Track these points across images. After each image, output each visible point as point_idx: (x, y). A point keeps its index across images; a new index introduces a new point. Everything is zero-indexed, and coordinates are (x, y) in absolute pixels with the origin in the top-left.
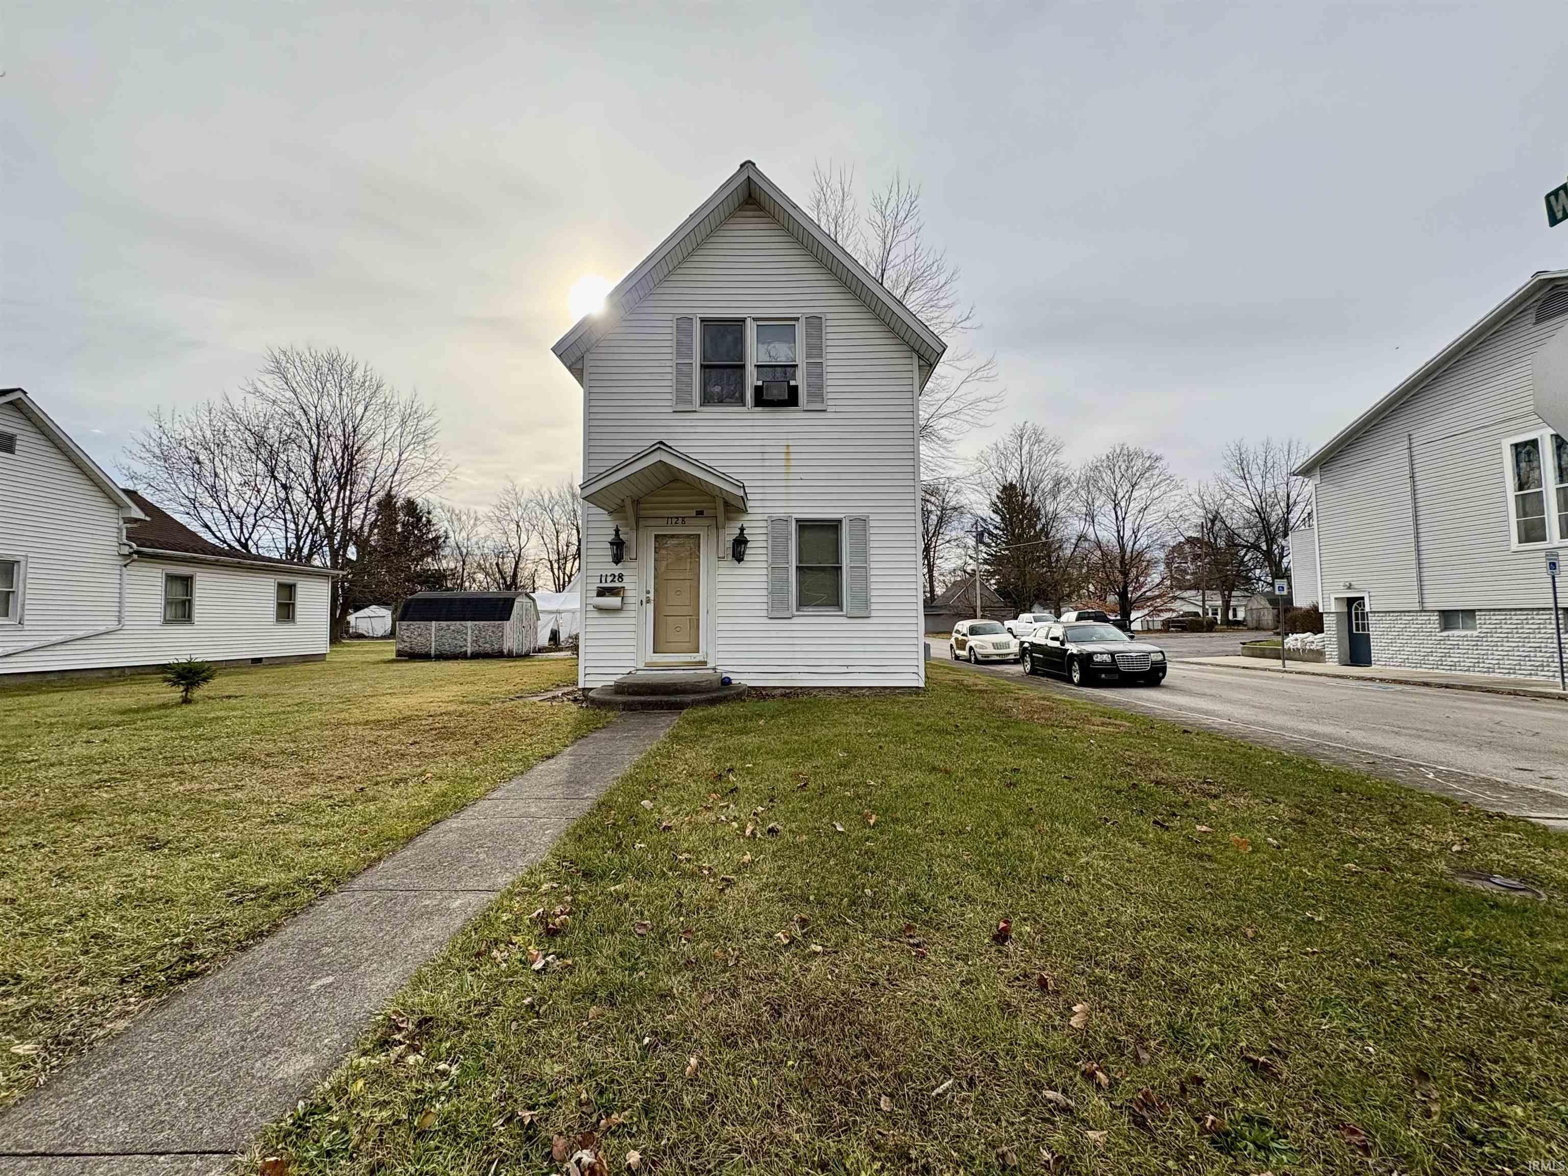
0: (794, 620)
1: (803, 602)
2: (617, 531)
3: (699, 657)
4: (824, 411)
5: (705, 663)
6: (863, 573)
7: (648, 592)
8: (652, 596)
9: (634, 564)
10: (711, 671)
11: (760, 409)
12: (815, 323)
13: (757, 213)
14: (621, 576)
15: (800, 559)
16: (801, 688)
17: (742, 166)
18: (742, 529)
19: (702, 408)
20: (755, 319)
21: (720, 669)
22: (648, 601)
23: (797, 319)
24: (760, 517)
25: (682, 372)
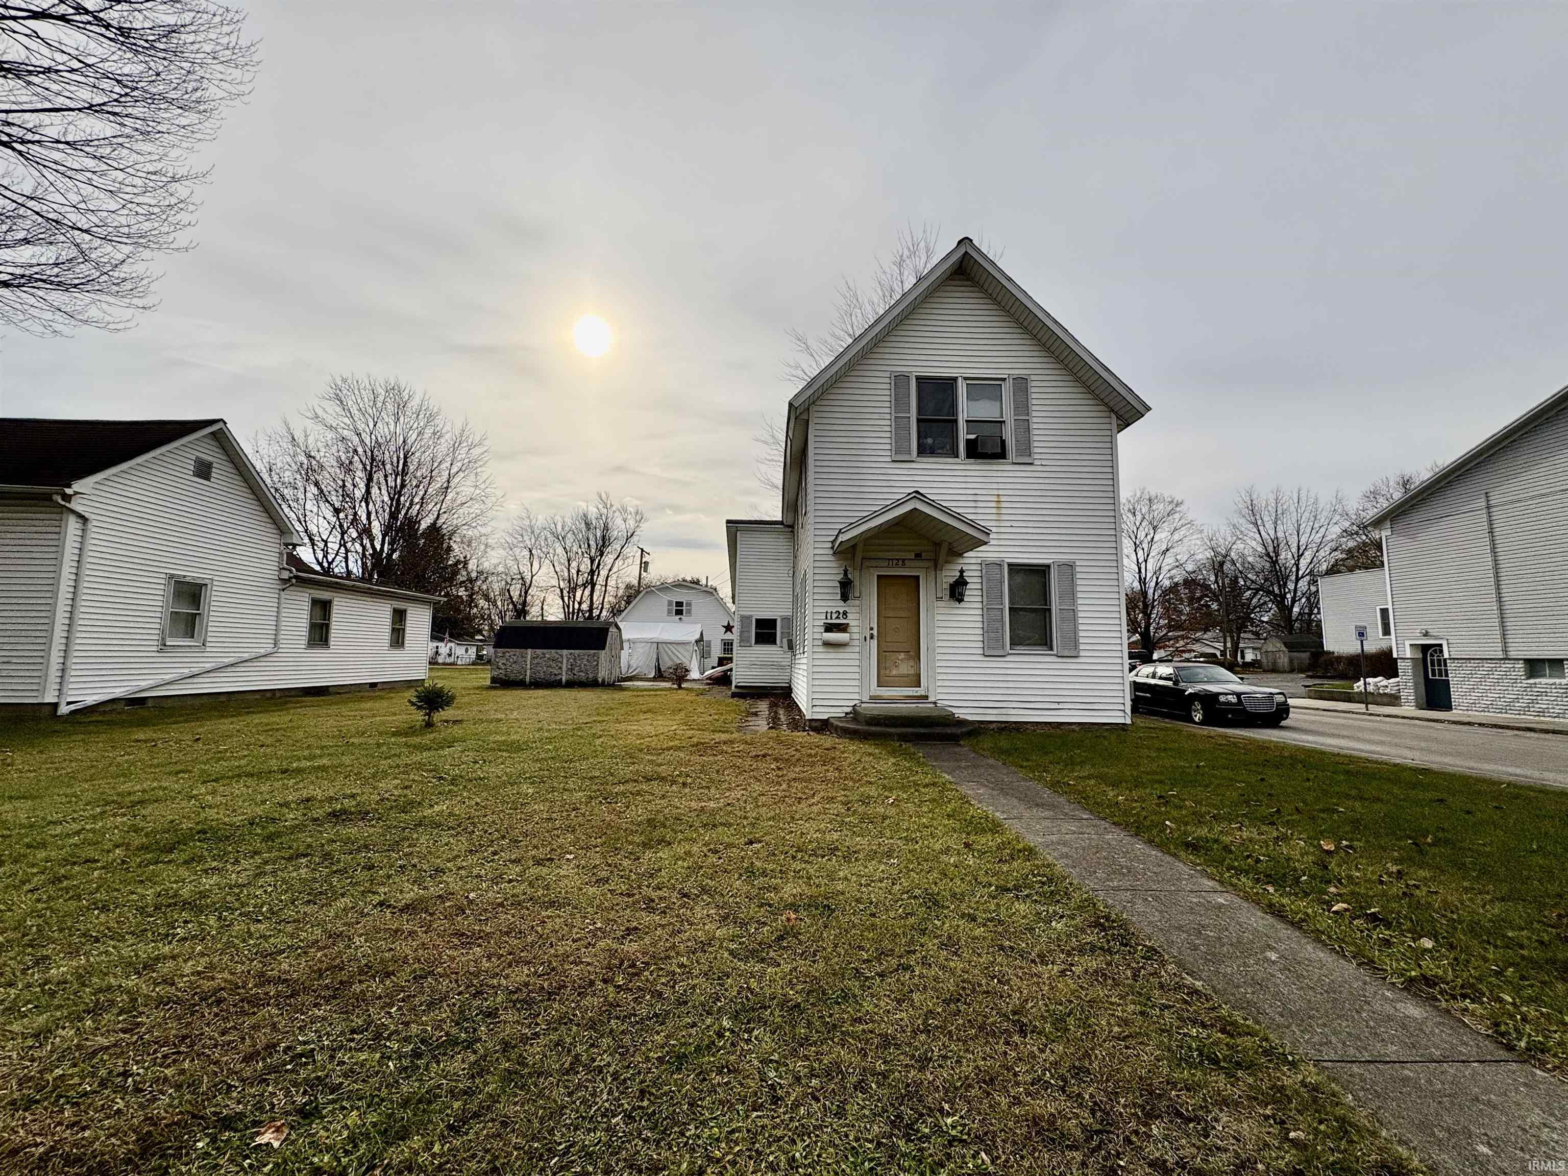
0: (1008, 658)
1: (1016, 642)
2: (846, 571)
3: (920, 691)
4: (1031, 464)
5: (926, 697)
6: (1072, 615)
7: (872, 629)
8: (875, 632)
9: (857, 602)
10: (932, 705)
11: (972, 460)
12: (1021, 384)
13: (966, 283)
14: (845, 613)
15: (1011, 602)
16: (1015, 722)
17: (960, 242)
18: (962, 571)
19: (919, 459)
20: (966, 379)
21: (939, 704)
22: (872, 637)
23: (1004, 380)
24: (973, 561)
25: (900, 425)
